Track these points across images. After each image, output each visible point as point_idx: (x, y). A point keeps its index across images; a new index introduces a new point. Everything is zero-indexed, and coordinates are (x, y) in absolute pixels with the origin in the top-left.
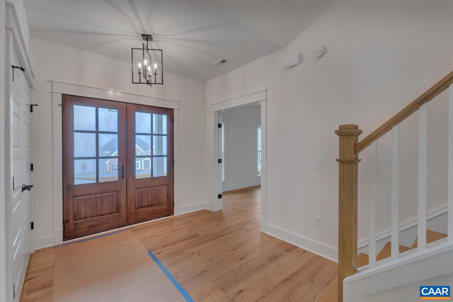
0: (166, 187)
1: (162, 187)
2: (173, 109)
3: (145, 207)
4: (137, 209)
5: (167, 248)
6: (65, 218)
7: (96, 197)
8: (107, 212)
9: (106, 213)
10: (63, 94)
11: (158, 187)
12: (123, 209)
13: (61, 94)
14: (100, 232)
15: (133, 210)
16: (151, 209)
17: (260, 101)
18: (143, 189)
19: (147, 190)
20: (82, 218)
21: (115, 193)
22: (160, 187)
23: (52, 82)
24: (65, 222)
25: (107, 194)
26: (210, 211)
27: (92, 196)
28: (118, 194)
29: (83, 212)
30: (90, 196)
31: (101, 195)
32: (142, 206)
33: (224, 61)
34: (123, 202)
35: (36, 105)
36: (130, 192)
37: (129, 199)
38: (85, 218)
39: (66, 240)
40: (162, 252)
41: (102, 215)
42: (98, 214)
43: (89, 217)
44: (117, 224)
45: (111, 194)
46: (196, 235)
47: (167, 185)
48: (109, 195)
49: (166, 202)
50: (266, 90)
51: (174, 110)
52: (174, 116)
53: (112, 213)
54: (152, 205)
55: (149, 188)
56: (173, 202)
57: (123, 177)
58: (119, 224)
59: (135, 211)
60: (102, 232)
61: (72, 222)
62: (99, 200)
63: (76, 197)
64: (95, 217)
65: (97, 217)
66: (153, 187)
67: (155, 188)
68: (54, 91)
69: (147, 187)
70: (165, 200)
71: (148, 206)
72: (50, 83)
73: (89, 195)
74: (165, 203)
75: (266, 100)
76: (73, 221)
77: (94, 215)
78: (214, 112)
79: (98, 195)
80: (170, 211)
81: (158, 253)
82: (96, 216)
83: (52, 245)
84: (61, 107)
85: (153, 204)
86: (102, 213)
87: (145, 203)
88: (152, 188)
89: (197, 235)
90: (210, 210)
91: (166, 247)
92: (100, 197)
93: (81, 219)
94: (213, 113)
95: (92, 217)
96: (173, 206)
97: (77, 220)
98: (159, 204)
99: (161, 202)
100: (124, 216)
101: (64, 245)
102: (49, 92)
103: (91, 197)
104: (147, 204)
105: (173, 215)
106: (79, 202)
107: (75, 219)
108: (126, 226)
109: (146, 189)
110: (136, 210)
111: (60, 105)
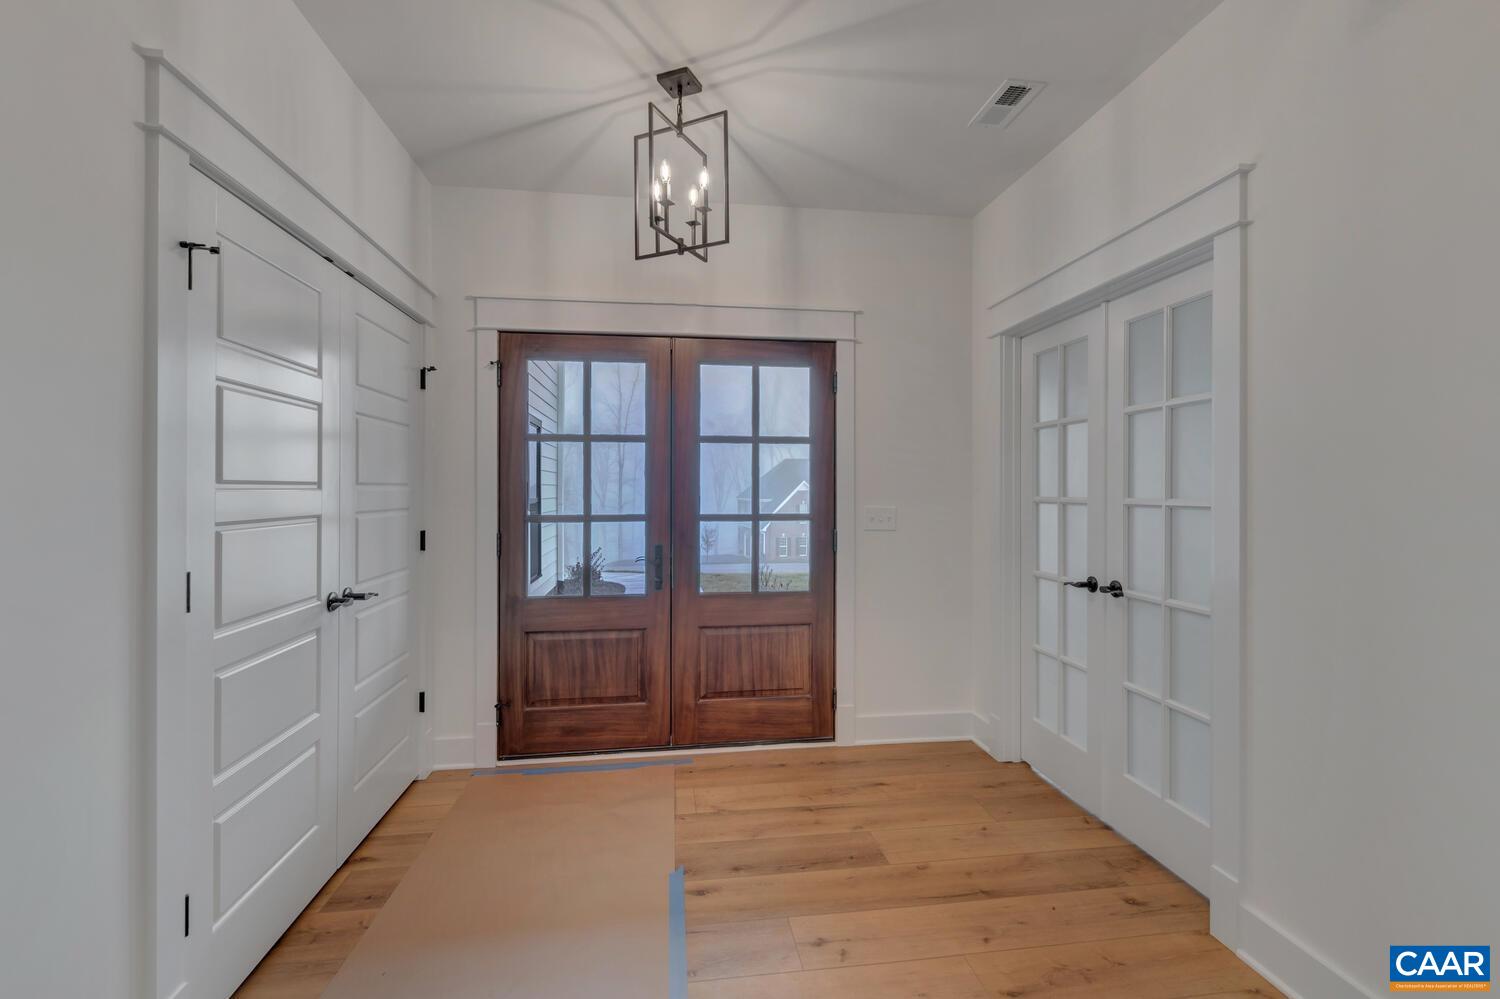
0: (806, 633)
1: (792, 629)
2: (834, 342)
3: (731, 697)
4: (705, 697)
5: (742, 878)
6: (502, 694)
7: (583, 642)
8: (611, 692)
9: (609, 695)
10: (501, 332)
11: (775, 630)
12: (660, 692)
13: (495, 335)
14: (592, 753)
15: (690, 699)
16: (752, 704)
17: (1209, 239)
18: (726, 632)
19: (738, 637)
20: (546, 701)
21: (636, 635)
22: (783, 630)
23: (475, 299)
24: (503, 707)
25: (613, 635)
26: (985, 754)
27: (574, 637)
28: (643, 638)
29: (548, 683)
30: (567, 637)
31: (598, 636)
32: (718, 690)
33: (1013, 95)
34: (659, 667)
35: (432, 369)
36: (680, 636)
37: (679, 660)
38: (555, 701)
39: (507, 759)
40: (716, 889)
41: (600, 700)
42: (588, 694)
43: (564, 701)
44: (642, 737)
45: (624, 635)
46: (874, 856)
47: (809, 624)
48: (618, 640)
49: (807, 687)
50: (1244, 173)
51: (839, 345)
52: (839, 369)
53: (626, 699)
54: (753, 693)
55: (744, 631)
56: (834, 693)
57: (659, 586)
58: (646, 737)
59: (696, 704)
60: (599, 753)
61: (519, 707)
62: (591, 652)
63: (531, 635)
64: (579, 704)
65: (587, 703)
66: (760, 626)
67: (765, 631)
68: (479, 325)
69: (739, 627)
70: (801, 677)
71: (741, 693)
72: (471, 302)
73: (563, 632)
74: (800, 691)
75: (1244, 225)
76: (522, 707)
77: (577, 695)
78: (1002, 334)
79: (589, 636)
80: (820, 723)
81: (701, 893)
82: (583, 700)
83: (471, 765)
84: (495, 370)
85: (757, 687)
86: (597, 693)
87: (729, 682)
88: (755, 631)
89: (882, 855)
90: (987, 749)
91: (742, 872)
92: (595, 642)
93: (544, 702)
94: (998, 339)
95: (572, 701)
96: (834, 706)
97: (533, 704)
98: (778, 690)
99: (789, 684)
100: (663, 713)
101: (499, 770)
102: (469, 331)
103: (570, 641)
104: (736, 687)
105: (833, 739)
106: (538, 650)
107: (528, 700)
108: (668, 749)
109: (733, 631)
110: (701, 701)
111: (492, 363)
